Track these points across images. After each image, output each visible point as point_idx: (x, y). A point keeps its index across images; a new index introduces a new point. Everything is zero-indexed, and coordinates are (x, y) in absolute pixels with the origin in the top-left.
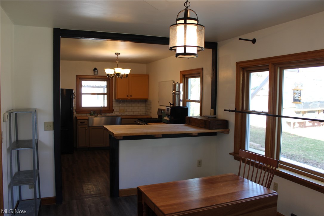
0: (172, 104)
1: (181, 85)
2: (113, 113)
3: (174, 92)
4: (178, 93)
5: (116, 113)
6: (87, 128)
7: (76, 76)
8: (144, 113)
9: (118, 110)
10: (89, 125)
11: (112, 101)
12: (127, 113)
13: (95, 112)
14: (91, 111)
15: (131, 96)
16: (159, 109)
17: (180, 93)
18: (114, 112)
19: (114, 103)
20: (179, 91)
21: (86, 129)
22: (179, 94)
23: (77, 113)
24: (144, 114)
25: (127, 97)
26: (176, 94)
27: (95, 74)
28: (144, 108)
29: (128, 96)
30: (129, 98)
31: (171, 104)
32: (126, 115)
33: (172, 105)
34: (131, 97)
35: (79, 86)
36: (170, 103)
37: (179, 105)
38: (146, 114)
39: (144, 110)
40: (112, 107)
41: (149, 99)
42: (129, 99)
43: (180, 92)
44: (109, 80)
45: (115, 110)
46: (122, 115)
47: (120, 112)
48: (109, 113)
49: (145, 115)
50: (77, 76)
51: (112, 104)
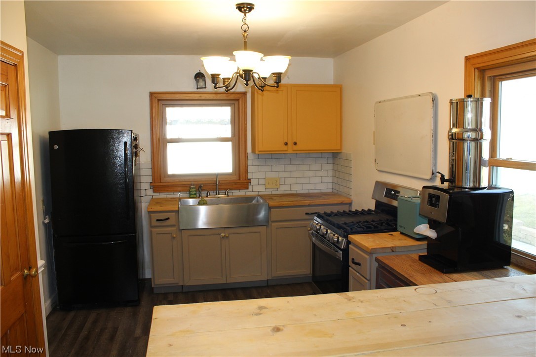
0: (447, 177)
1: (484, 103)
2: (248, 189)
3: (454, 130)
4: (472, 135)
5: (256, 188)
6: (175, 236)
7: (148, 94)
8: (330, 186)
9: (262, 182)
10: (181, 227)
11: (246, 158)
12: (284, 189)
13: (200, 187)
14: (191, 185)
15: (295, 144)
16: (377, 183)
17: (482, 138)
18: (250, 187)
19: (250, 162)
20: (478, 130)
21: (174, 238)
22: (478, 140)
23: (154, 192)
24: (331, 191)
25: (285, 148)
26: (463, 140)
27: (197, 88)
28: (330, 173)
29: (286, 144)
30: (290, 149)
31: (443, 180)
32: (282, 193)
33: (447, 181)
34: (295, 147)
35: (157, 121)
36: (443, 176)
37: (474, 182)
38: (335, 191)
39: (330, 180)
40: (247, 172)
41: (344, 151)
42: (290, 151)
43: (481, 130)
44: (236, 103)
45: (253, 182)
46: (273, 193)
47: (267, 186)
48: (239, 189)
49: (333, 194)
50: (151, 94)
51: (246, 167)
